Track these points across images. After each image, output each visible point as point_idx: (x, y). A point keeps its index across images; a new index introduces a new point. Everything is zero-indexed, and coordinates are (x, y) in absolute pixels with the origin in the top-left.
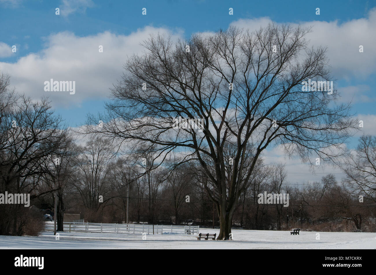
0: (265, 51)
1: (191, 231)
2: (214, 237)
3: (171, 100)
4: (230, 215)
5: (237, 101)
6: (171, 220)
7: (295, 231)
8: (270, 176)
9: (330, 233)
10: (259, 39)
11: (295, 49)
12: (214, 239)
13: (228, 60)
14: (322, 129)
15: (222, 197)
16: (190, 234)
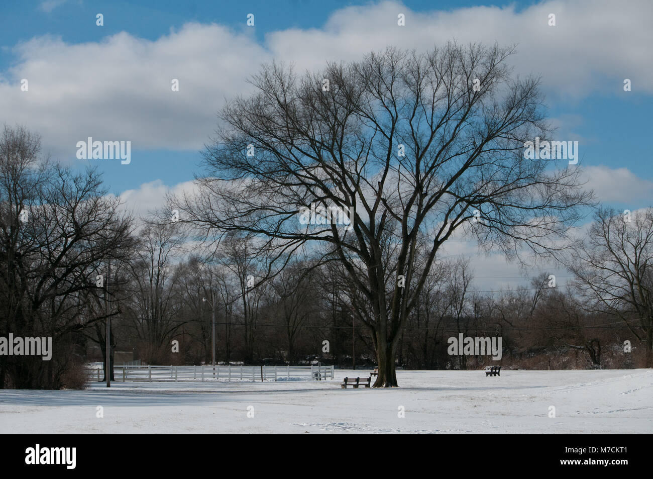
0: (442, 86)
1: (323, 374)
2: (367, 383)
3: (299, 168)
4: (393, 347)
5: (400, 165)
6: (281, 357)
7: (494, 371)
8: (445, 279)
9: (549, 371)
10: (432, 65)
11: (490, 82)
12: (367, 386)
13: (383, 100)
14: (536, 208)
15: (381, 319)
16: (320, 380)
